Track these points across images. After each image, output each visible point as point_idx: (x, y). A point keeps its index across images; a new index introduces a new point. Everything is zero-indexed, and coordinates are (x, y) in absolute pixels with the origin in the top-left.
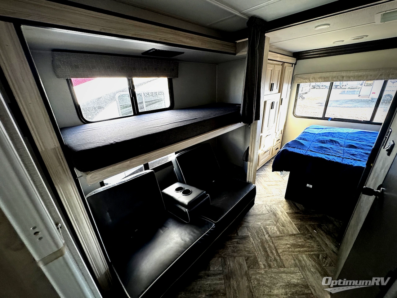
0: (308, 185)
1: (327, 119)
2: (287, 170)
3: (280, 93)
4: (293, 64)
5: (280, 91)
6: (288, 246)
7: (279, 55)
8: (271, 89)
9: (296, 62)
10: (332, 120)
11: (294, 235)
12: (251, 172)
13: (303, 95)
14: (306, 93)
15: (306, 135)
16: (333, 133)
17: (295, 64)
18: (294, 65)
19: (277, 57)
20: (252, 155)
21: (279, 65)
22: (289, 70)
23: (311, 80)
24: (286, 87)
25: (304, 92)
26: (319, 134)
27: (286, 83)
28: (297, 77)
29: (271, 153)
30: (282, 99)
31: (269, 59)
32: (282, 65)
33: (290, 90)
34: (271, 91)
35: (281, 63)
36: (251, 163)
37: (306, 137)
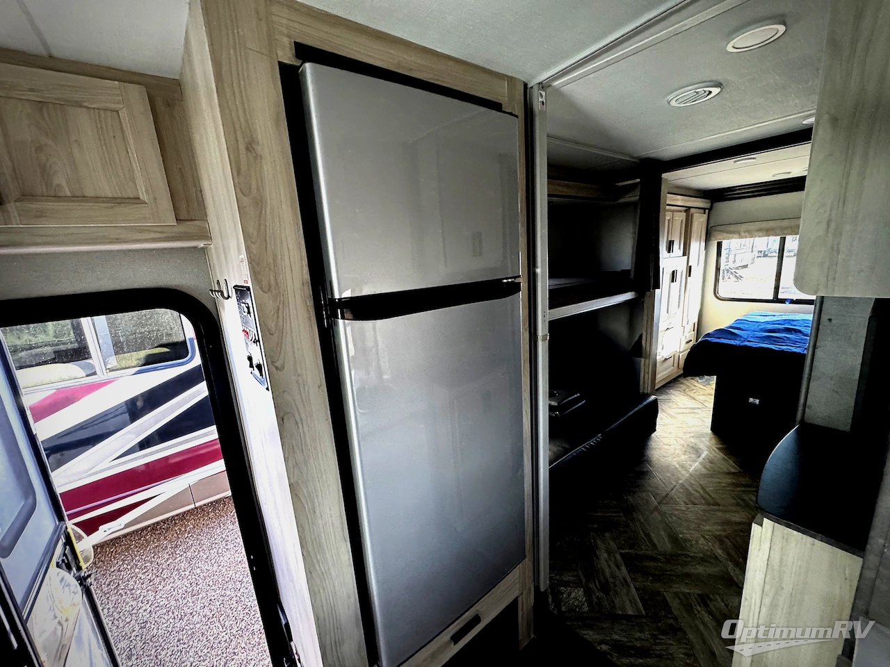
0: (751, 400)
1: (783, 301)
2: (710, 374)
3: (686, 257)
4: (705, 209)
5: (686, 252)
6: (724, 485)
7: (679, 197)
8: (669, 250)
9: (712, 206)
10: (792, 302)
11: (733, 473)
12: (646, 376)
13: (737, 271)
14: (746, 266)
15: (739, 323)
16: (793, 321)
17: (710, 209)
18: (707, 211)
19: (677, 200)
20: (648, 345)
21: (681, 211)
22: (699, 221)
23: (743, 234)
24: (697, 246)
25: (738, 264)
26: (767, 323)
27: (696, 241)
28: (716, 230)
29: (676, 365)
30: (690, 267)
31: (668, 205)
32: (685, 211)
33: (704, 252)
34: (669, 252)
35: (685, 209)
36: (647, 361)
37: (741, 326)
